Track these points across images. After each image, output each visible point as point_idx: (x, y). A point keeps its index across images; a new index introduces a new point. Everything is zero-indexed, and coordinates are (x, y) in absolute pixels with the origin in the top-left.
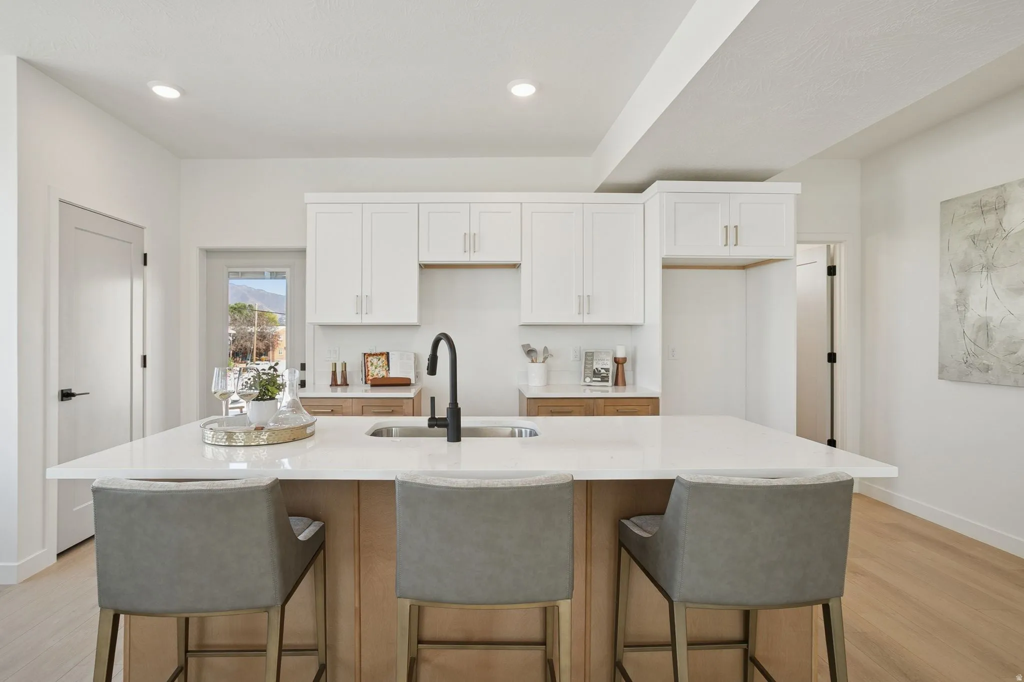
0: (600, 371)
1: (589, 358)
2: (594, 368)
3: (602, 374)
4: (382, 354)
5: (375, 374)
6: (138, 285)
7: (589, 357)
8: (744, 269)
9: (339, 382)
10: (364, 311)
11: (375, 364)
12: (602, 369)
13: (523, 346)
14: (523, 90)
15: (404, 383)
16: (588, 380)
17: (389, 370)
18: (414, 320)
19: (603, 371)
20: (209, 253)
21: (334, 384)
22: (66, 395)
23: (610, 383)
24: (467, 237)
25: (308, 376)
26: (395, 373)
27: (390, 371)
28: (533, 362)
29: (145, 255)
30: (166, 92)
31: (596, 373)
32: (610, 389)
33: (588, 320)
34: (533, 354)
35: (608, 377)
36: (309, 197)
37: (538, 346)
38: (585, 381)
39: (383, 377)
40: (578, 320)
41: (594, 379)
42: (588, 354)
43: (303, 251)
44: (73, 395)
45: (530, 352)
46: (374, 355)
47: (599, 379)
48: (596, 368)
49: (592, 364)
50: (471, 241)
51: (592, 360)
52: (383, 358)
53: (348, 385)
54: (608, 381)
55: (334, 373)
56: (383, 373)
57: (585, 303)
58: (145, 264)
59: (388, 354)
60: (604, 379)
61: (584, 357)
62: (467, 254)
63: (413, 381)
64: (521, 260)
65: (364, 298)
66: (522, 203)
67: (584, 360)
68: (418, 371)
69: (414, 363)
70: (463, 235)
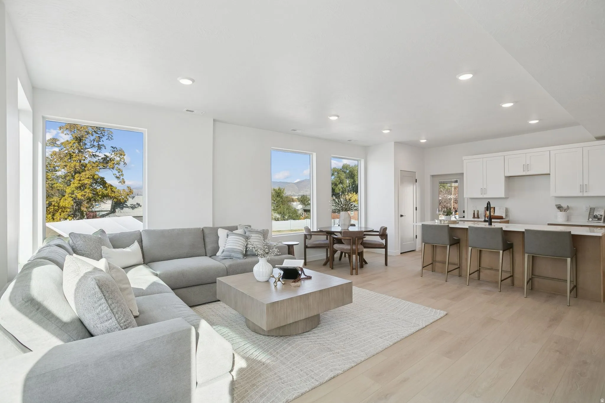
0: (597, 216)
2: (595, 214)
4: (492, 208)
6: (415, 187)
7: (592, 210)
9: (476, 217)
10: (484, 193)
12: (599, 215)
13: (556, 205)
15: (501, 218)
16: (590, 219)
17: (495, 213)
18: (503, 196)
19: (599, 216)
20: (433, 176)
21: (474, 217)
22: (402, 216)
23: (602, 221)
24: (525, 166)
25: (466, 214)
27: (495, 214)
28: (561, 211)
29: (416, 180)
30: (423, 141)
31: (595, 217)
33: (585, 194)
34: (561, 208)
35: (601, 218)
36: (464, 158)
37: (564, 205)
38: (589, 220)
40: (580, 194)
41: (594, 219)
42: (592, 209)
43: (463, 174)
44: (403, 216)
45: (559, 207)
47: (597, 219)
49: (594, 213)
50: (526, 167)
51: (594, 211)
53: (479, 218)
54: (601, 220)
55: (474, 214)
56: (492, 214)
57: (583, 188)
58: (416, 182)
59: (494, 207)
60: (599, 219)
61: (589, 210)
62: (525, 172)
63: (504, 217)
64: (550, 172)
65: (484, 189)
66: (550, 151)
67: (589, 211)
68: (507, 214)
69: (506, 211)
70: (523, 165)
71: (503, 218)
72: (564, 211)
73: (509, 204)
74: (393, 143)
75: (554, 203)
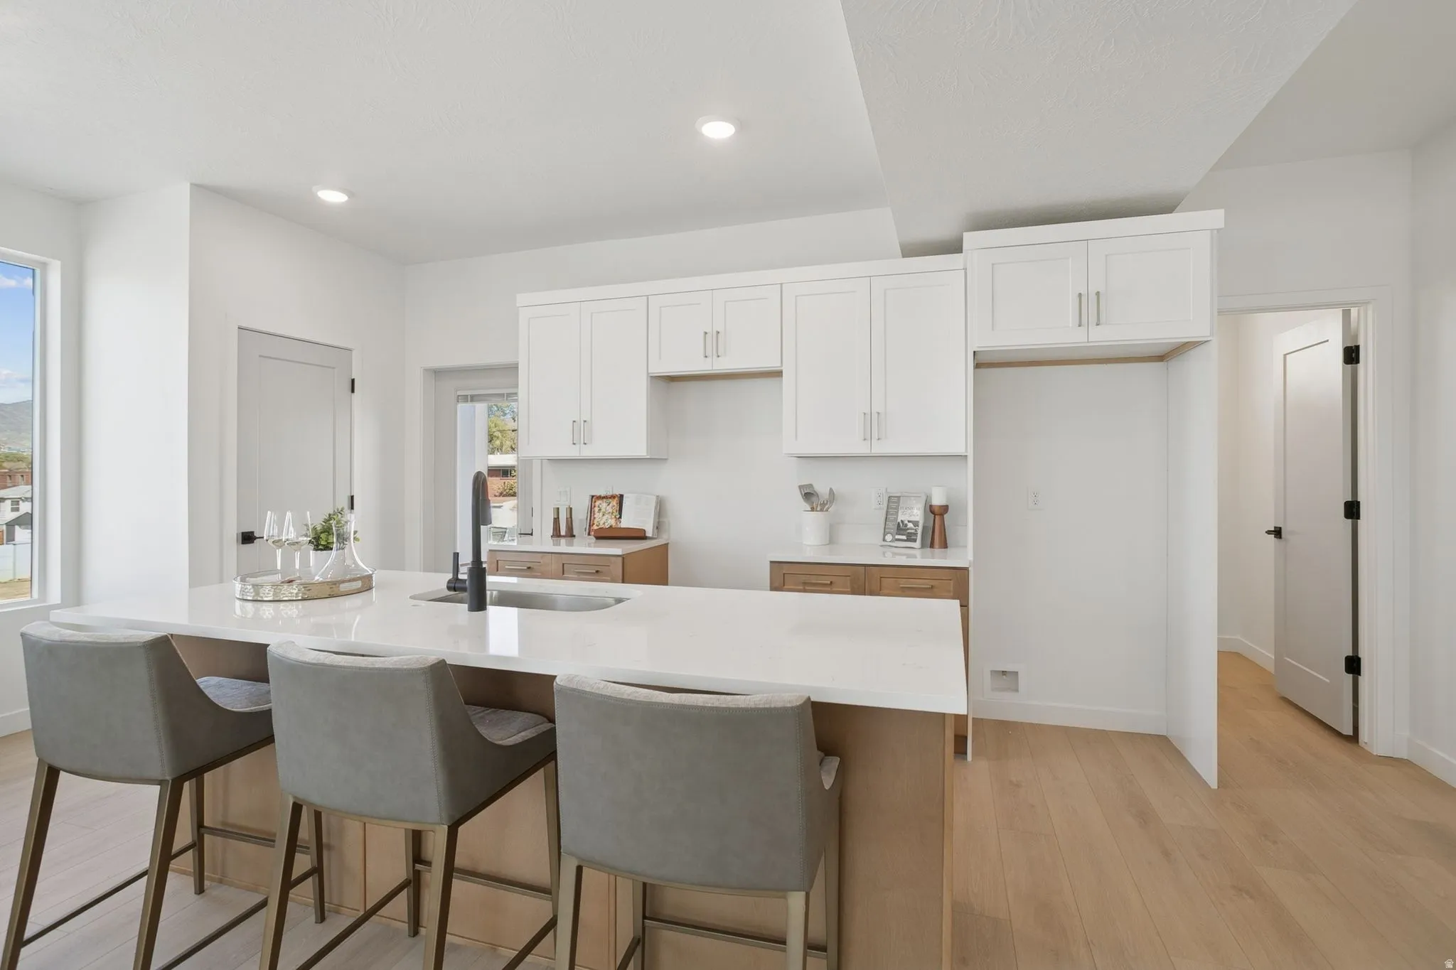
0: (906, 526)
1: (894, 505)
2: (899, 520)
3: (908, 529)
4: (613, 497)
5: (602, 523)
7: (893, 503)
8: (1162, 361)
9: (563, 533)
10: (582, 441)
11: (603, 510)
12: (909, 521)
13: (800, 487)
14: (718, 131)
15: (639, 536)
16: (889, 537)
17: (620, 517)
18: (642, 452)
19: (910, 525)
20: (434, 374)
21: (556, 534)
22: (248, 538)
23: (917, 544)
24: (708, 337)
26: (627, 522)
27: (622, 520)
28: (813, 510)
29: (353, 381)
30: (333, 197)
31: (901, 528)
32: (918, 553)
33: (878, 449)
34: (813, 499)
35: (916, 534)
36: (522, 299)
37: (822, 489)
38: (884, 540)
39: (611, 526)
40: (863, 449)
41: (897, 537)
42: (893, 500)
45: (809, 495)
46: (604, 498)
47: (904, 537)
48: (902, 521)
49: (896, 514)
50: (713, 340)
51: (897, 508)
52: (614, 502)
53: (574, 536)
54: (915, 541)
55: (556, 521)
56: (612, 522)
57: (873, 423)
58: (353, 391)
59: (622, 496)
60: (911, 538)
61: (886, 505)
62: (709, 360)
63: (649, 534)
64: (782, 366)
65: (582, 423)
66: (781, 284)
67: (885, 509)
68: (661, 520)
69: (656, 508)
70: (703, 334)
71: (647, 535)
72: (821, 510)
73: (669, 482)
74: (186, 188)
75: (794, 478)
